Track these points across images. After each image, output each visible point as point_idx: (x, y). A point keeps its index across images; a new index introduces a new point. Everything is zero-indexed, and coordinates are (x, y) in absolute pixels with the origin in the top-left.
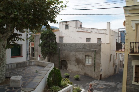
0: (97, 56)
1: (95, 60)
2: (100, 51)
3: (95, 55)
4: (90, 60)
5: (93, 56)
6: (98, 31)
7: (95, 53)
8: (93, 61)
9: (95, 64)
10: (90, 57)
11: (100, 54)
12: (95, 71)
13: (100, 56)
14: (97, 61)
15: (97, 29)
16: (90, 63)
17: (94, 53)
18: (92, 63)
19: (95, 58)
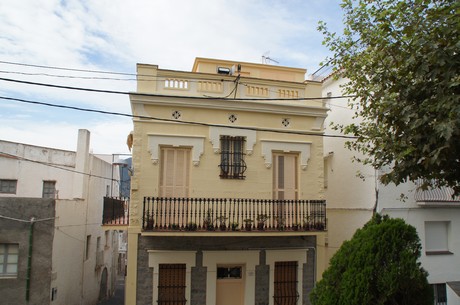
0: (39, 244)
1: (30, 259)
2: (51, 224)
3: (31, 241)
4: (13, 259)
5: (24, 243)
7: (32, 232)
8: (25, 263)
9: (29, 275)
10: (12, 250)
11: (51, 236)
13: (50, 244)
14: (38, 260)
15: (45, 150)
16: (13, 270)
17: (28, 232)
18: (19, 272)
19: (31, 250)
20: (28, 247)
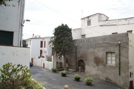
0: (123, 52)
1: (120, 58)
2: (127, 43)
3: (120, 51)
4: (114, 58)
5: (117, 52)
6: (127, 21)
7: (120, 47)
8: (118, 60)
9: (120, 65)
10: (114, 55)
11: (128, 49)
12: (121, 74)
13: (127, 52)
14: (123, 59)
15: (126, 19)
16: (114, 63)
17: (118, 48)
18: (116, 63)
19: (120, 54)
20: (118, 53)
